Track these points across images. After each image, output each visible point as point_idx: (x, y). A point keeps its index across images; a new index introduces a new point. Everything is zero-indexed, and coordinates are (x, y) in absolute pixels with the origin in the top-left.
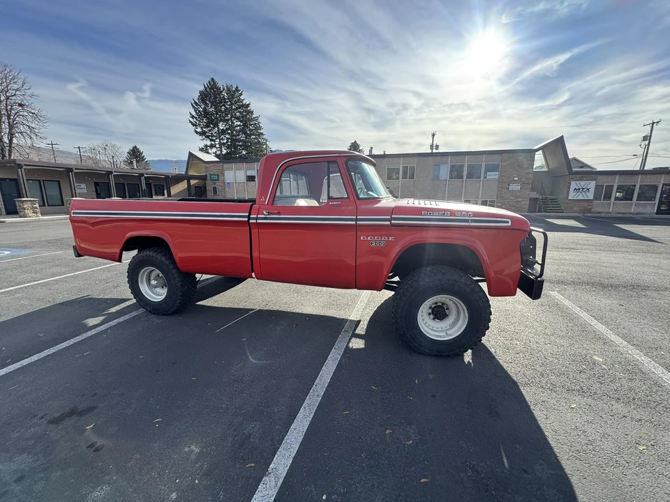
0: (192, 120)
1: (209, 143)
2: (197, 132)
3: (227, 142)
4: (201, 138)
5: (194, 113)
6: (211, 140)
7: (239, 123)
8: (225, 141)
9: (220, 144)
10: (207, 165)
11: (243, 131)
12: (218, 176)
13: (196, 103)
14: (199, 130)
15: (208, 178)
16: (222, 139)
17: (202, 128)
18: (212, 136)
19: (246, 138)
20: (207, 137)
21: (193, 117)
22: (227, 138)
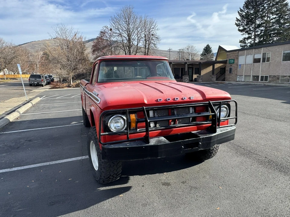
0: (237, 22)
1: (247, 36)
2: (239, 30)
3: (261, 33)
4: (242, 33)
5: (239, 18)
6: (249, 34)
7: (274, 16)
8: (259, 33)
9: (255, 36)
10: (228, 53)
11: (278, 22)
12: (234, 60)
13: (241, 10)
14: (241, 28)
15: (228, 62)
16: (257, 32)
17: (243, 26)
18: (250, 30)
19: (280, 27)
20: (247, 32)
21: (238, 20)
22: (262, 30)
